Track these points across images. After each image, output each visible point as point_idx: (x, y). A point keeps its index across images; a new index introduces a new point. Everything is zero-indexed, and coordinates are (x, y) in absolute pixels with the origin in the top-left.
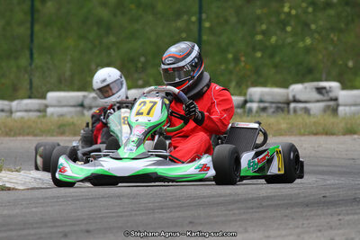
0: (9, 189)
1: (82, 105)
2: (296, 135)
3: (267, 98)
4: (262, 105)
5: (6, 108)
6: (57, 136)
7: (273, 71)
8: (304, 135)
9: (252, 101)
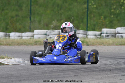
0: (6, 65)
1: (46, 34)
2: (115, 45)
3: (109, 32)
4: (107, 35)
5: (20, 35)
6: (34, 45)
7: (117, 22)
8: (117, 45)
9: (103, 33)
